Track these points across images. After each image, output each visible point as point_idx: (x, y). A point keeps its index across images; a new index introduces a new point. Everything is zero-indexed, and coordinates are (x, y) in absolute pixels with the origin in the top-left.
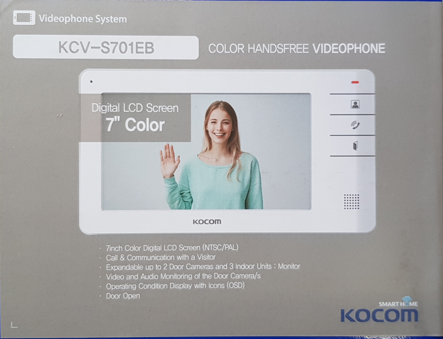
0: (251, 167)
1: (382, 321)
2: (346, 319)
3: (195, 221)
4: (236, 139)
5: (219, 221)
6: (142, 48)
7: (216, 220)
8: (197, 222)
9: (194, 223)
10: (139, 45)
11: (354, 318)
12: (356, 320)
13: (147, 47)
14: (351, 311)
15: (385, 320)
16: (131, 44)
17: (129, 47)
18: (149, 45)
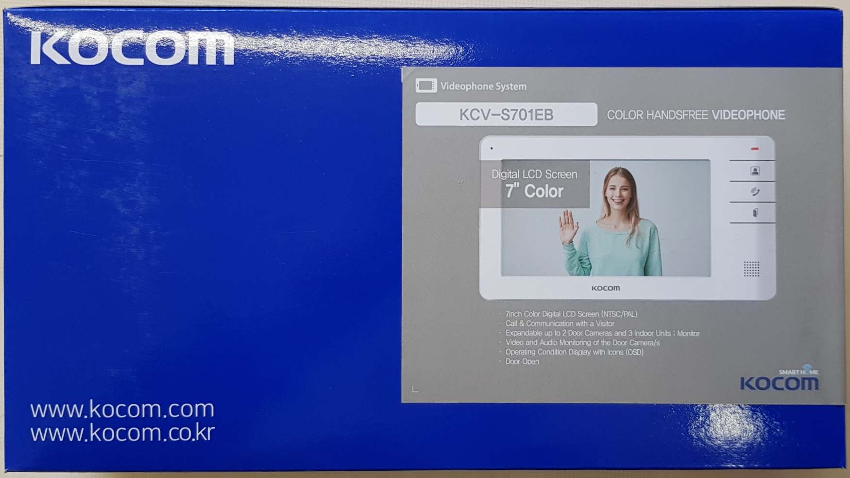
0: (650, 234)
1: (782, 389)
2: (745, 387)
3: (594, 287)
4: (634, 205)
5: (618, 288)
6: (542, 114)
7: (614, 287)
8: (596, 288)
9: (593, 290)
10: (539, 112)
11: (754, 385)
12: (756, 388)
13: (546, 114)
14: (752, 378)
15: (785, 389)
16: (531, 111)
17: (529, 114)
18: (548, 112)
